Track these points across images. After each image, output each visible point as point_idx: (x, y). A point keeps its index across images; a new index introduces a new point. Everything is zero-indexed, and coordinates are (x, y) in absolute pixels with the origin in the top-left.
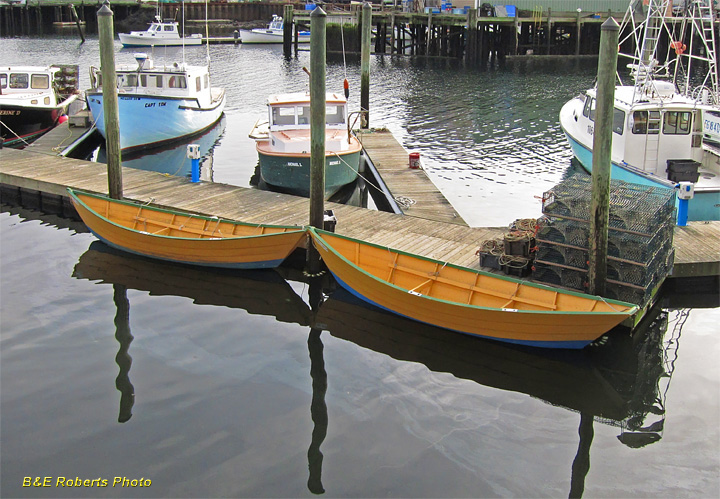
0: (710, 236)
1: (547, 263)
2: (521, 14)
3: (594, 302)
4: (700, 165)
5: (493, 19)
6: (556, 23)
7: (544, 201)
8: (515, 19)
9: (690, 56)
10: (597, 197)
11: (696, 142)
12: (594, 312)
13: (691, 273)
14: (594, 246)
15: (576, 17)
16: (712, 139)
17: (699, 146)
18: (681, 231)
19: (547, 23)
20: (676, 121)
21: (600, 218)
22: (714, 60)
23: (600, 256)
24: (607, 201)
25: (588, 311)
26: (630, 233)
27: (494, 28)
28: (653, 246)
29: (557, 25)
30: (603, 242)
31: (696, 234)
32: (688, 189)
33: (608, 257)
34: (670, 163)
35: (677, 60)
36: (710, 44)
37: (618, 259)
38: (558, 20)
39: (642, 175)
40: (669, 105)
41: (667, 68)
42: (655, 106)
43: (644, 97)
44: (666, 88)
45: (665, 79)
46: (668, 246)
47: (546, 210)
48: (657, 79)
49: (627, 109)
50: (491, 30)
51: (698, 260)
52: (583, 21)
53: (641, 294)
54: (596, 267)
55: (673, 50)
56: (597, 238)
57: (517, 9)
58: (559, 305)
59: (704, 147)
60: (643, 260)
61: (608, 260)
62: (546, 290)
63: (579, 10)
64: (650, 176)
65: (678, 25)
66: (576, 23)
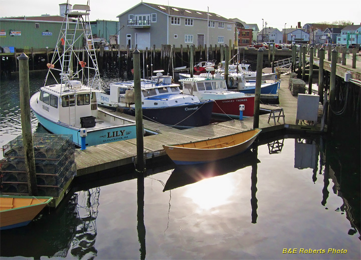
0: (96, 152)
1: (9, 182)
2: (17, 51)
3: (32, 199)
4: (95, 118)
5: (3, 54)
6: (36, 54)
7: (4, 150)
8: (15, 54)
9: (88, 68)
10: (26, 145)
11: (94, 107)
12: (32, 205)
13: (87, 173)
14: (28, 170)
15: (46, 51)
16: (104, 105)
17: (96, 109)
18: (83, 152)
19: (31, 54)
20: (83, 99)
21: (29, 155)
22: (97, 69)
23: (32, 174)
24: (32, 146)
25: (29, 205)
26: (48, 160)
27: (5, 58)
28: (61, 164)
29: (37, 56)
30: (33, 167)
31: (89, 152)
32: (84, 131)
33: (37, 174)
34: (82, 119)
35: (83, 70)
36: (95, 62)
37: (43, 174)
38: (37, 53)
39: (67, 127)
40: (79, 92)
41: (78, 74)
42: (72, 93)
43: (67, 89)
44: (77, 83)
45: (78, 79)
46: (72, 162)
47: (6, 155)
48: (74, 79)
49: (58, 95)
50: (3, 59)
51: (89, 166)
52: (50, 53)
53: (58, 189)
54: (31, 180)
55: (79, 65)
56: (29, 166)
57: (15, 48)
58: (15, 204)
59: (99, 109)
60: (56, 172)
61: (37, 175)
62: (8, 197)
63: (47, 48)
64: (70, 127)
65: (81, 53)
66: (46, 54)
